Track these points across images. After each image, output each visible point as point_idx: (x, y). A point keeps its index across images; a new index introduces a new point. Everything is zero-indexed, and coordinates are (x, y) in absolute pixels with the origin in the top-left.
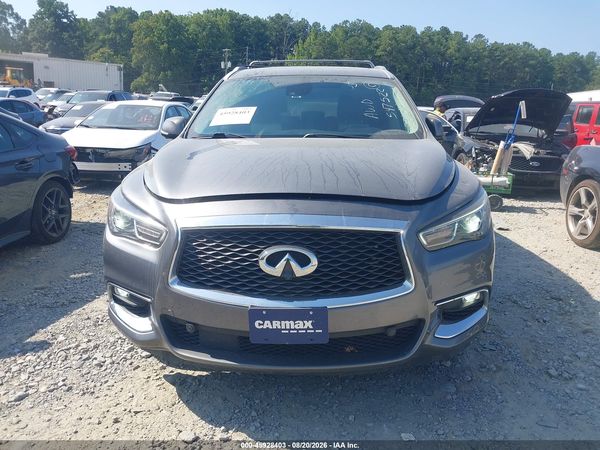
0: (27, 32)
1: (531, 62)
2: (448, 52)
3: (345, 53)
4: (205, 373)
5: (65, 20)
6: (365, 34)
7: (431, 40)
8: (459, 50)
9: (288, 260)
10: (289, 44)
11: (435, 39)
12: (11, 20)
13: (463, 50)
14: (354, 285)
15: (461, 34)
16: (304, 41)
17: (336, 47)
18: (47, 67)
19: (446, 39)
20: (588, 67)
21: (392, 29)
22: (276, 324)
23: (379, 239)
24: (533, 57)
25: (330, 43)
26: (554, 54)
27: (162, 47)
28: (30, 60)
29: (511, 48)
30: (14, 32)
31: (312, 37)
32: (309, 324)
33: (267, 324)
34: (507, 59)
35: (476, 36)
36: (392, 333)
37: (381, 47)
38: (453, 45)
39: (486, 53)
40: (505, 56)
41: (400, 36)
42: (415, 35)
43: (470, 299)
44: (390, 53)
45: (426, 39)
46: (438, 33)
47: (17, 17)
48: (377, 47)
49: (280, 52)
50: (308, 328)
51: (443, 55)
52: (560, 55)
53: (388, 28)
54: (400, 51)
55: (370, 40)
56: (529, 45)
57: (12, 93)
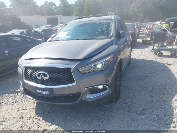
0: (57, 9)
5: (67, 5)
9: (42, 75)
10: (130, 4)
12: (54, 7)
14: (60, 82)
16: (135, 2)
18: (61, 19)
22: (41, 91)
23: (66, 70)
27: (91, 9)
28: (57, 17)
30: (55, 10)
32: (48, 92)
33: (39, 91)
36: (71, 96)
43: (101, 87)
47: (55, 6)
50: (48, 93)
57: (50, 27)
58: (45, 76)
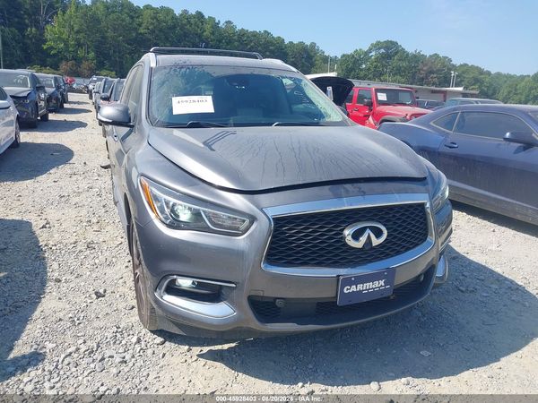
1: (271, 48)
2: (205, 34)
3: (108, 28)
4: (233, 345)
6: (126, 10)
7: (189, 22)
8: (213, 33)
9: (368, 234)
10: (46, 14)
11: (192, 21)
13: (216, 33)
15: (214, 19)
16: (64, 12)
17: (98, 21)
19: (202, 22)
20: (312, 54)
21: (153, 8)
22: (360, 287)
24: (272, 44)
25: (92, 17)
26: (286, 42)
29: (254, 34)
31: (73, 9)
32: (382, 283)
33: (353, 288)
34: (252, 44)
35: (226, 22)
36: (422, 279)
37: (144, 25)
38: (208, 27)
39: (236, 37)
40: (251, 41)
41: (161, 16)
42: (174, 17)
44: (153, 32)
45: (185, 21)
46: (194, 17)
48: (140, 25)
49: (37, 22)
50: (382, 286)
51: (200, 36)
52: (291, 43)
53: (148, 7)
54: (161, 31)
55: (132, 17)
56: (269, 34)
58: (378, 233)
